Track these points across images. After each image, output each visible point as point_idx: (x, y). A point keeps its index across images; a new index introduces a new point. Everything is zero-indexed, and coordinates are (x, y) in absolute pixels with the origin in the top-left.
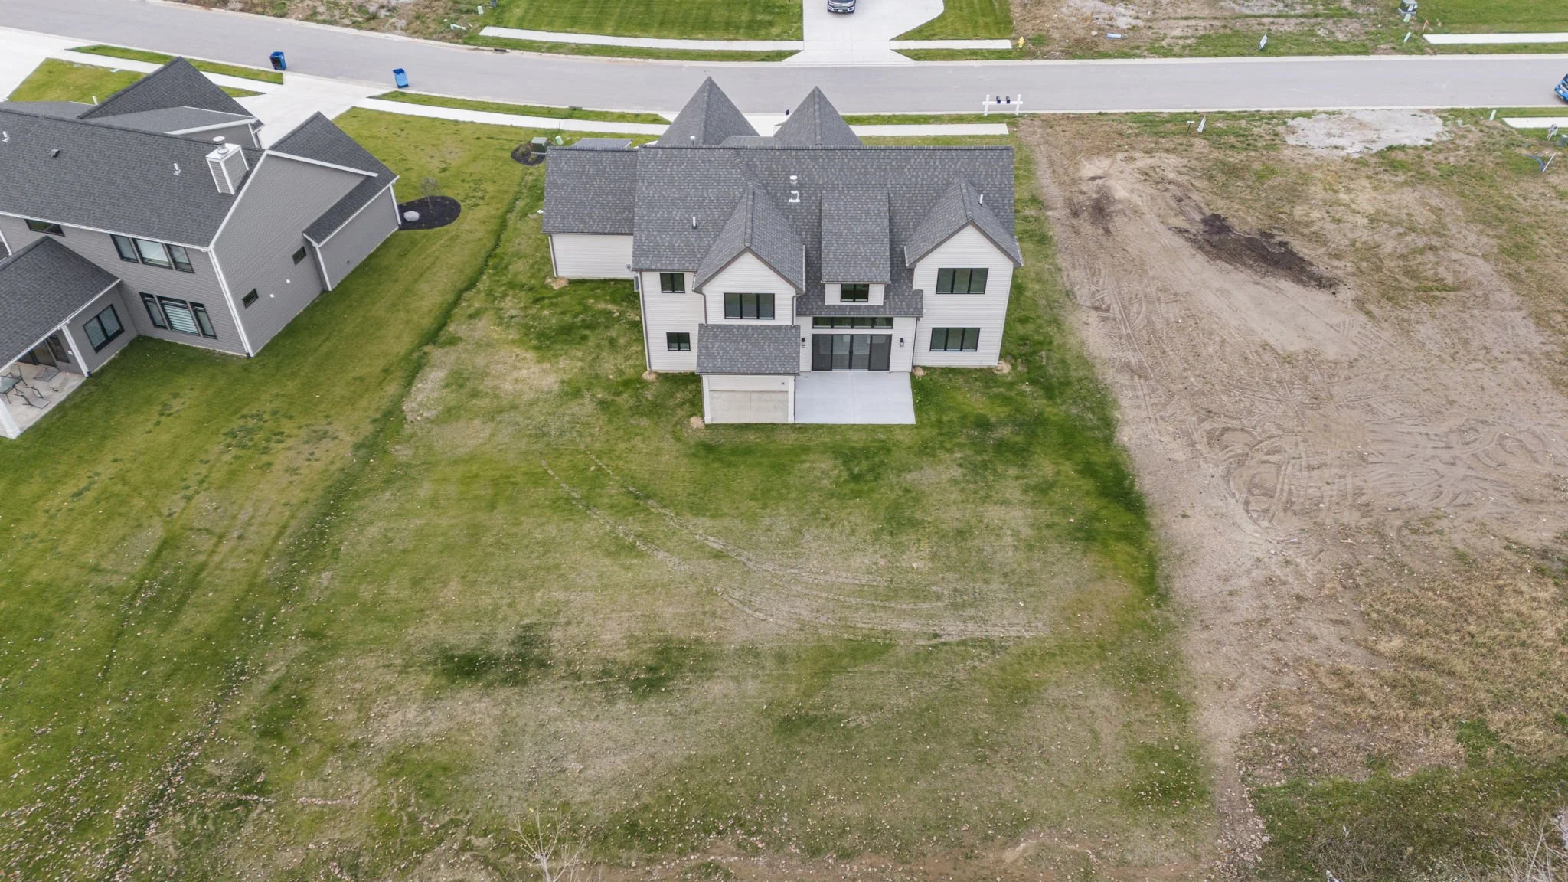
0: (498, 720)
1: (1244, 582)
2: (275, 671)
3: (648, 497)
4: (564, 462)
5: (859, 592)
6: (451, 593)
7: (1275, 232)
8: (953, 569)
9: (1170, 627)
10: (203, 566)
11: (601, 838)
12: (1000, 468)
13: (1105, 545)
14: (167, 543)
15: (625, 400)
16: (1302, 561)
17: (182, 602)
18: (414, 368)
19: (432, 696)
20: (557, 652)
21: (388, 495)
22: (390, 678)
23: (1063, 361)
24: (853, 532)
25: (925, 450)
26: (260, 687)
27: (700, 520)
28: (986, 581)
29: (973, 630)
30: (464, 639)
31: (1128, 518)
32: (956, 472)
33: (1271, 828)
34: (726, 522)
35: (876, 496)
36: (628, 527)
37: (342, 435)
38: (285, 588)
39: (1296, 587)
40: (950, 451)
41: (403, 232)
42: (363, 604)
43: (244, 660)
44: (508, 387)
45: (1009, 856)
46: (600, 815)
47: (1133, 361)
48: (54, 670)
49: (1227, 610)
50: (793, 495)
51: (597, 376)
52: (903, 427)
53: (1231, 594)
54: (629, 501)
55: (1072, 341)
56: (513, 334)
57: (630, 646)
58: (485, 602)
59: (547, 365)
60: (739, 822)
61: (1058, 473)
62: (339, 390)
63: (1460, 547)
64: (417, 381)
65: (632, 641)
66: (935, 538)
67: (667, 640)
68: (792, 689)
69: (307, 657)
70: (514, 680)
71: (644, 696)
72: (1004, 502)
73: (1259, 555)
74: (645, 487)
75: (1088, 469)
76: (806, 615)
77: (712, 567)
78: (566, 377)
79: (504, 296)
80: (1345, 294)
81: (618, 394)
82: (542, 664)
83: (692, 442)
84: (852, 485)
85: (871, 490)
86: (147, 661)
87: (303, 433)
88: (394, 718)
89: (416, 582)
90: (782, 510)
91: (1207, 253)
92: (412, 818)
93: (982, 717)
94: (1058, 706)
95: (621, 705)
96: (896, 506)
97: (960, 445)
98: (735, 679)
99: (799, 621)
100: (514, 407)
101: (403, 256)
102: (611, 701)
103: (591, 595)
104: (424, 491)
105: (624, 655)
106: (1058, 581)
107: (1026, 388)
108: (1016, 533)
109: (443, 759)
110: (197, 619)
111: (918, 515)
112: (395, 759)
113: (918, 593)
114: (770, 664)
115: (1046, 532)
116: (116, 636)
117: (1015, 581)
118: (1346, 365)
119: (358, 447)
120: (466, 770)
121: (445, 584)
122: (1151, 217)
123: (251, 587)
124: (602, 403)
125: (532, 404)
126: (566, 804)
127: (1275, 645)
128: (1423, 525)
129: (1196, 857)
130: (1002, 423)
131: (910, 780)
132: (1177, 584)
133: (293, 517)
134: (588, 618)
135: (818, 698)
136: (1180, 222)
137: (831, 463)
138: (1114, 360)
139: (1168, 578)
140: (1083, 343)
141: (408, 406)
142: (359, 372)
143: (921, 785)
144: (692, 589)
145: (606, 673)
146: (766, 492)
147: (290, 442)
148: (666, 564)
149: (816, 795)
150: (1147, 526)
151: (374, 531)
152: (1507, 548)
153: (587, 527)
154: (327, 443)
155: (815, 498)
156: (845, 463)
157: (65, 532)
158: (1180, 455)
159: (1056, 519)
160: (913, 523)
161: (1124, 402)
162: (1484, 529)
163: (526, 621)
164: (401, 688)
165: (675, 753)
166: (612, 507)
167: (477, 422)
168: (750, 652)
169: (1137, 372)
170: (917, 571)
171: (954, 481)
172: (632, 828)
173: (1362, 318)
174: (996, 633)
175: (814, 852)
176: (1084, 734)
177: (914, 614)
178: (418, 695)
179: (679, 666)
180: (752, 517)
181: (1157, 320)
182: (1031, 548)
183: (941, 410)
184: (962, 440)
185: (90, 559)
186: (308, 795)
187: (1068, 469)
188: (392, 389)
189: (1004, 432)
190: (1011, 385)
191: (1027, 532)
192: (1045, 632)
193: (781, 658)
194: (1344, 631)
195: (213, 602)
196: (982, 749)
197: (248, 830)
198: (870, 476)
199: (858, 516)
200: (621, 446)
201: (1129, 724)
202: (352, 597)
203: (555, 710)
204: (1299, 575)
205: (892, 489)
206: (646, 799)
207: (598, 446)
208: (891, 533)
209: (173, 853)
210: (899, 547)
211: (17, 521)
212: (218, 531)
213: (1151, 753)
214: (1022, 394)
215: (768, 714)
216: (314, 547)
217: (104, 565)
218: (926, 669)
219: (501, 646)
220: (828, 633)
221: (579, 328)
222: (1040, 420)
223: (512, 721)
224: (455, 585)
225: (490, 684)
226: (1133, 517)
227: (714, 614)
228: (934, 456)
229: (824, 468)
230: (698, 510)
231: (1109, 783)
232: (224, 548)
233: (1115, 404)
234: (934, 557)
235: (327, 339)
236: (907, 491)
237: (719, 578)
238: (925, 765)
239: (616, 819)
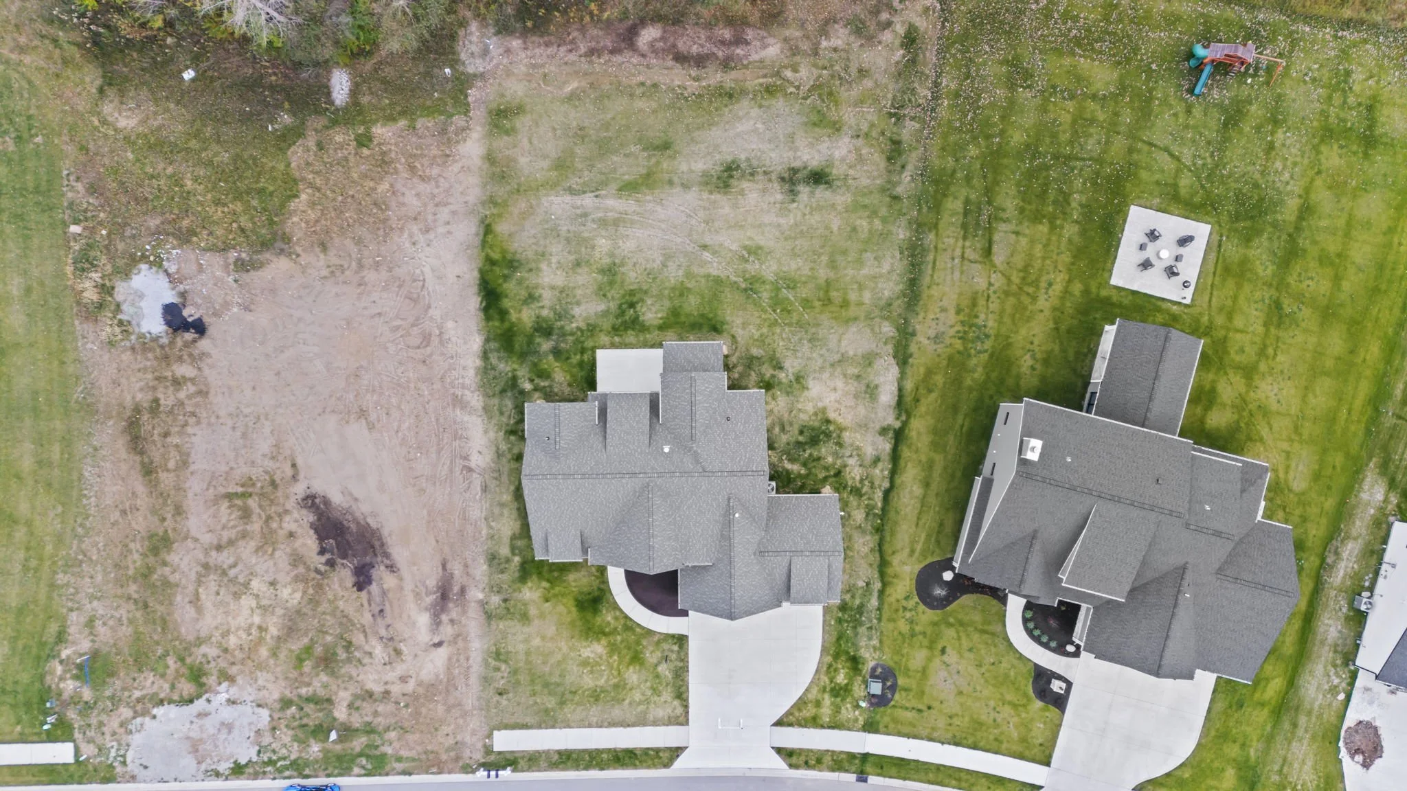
0: (796, 149)
1: (441, 230)
2: (906, 177)
3: (745, 290)
4: (795, 317)
5: (632, 222)
6: (836, 224)
7: (323, 568)
8: (585, 240)
9: (483, 203)
10: (965, 238)
11: (743, 92)
12: (552, 315)
13: (504, 257)
14: (988, 252)
15: (768, 372)
16: (407, 245)
17: (966, 214)
18: (902, 405)
19: (830, 163)
20: (776, 186)
21: (886, 293)
22: (851, 172)
23: (502, 413)
24: (635, 265)
25: (592, 329)
26: (910, 167)
27: (715, 273)
28: (569, 231)
29: (578, 200)
30: (821, 192)
31: (489, 277)
32: (577, 311)
33: (466, 96)
34: (703, 271)
35: (622, 292)
36: (753, 268)
37: (927, 342)
38: (919, 227)
39: (415, 228)
40: (578, 328)
41: (949, 556)
42: (877, 216)
43: (923, 183)
44: (840, 384)
45: (575, 85)
46: (745, 102)
47: (458, 412)
48: (1008, 173)
49: (454, 213)
50: (666, 292)
51: (788, 394)
52: (603, 347)
53: (448, 223)
54: (757, 286)
55: (492, 434)
56: (846, 436)
57: (743, 190)
58: (817, 217)
59: (820, 405)
60: (686, 99)
61: (520, 311)
62: (939, 379)
63: (322, 256)
64: (896, 393)
65: (742, 193)
66: (592, 261)
67: (726, 193)
68: (665, 166)
69: (895, 184)
70: (794, 171)
71: (733, 162)
72: (553, 288)
73: (428, 249)
74: (748, 298)
75: (503, 314)
76: (659, 208)
77: (708, 240)
78: (806, 393)
79: (862, 481)
80: (300, 489)
81: (773, 376)
82: (783, 179)
83: (725, 334)
84: (635, 299)
85: (624, 296)
86: (968, 179)
87: (948, 341)
88: (844, 151)
89: (854, 229)
90: (673, 281)
91: (380, 539)
92: (823, 101)
93: (579, 150)
94: (545, 157)
95: (743, 157)
96: (611, 283)
97: (572, 334)
98: (691, 171)
99: (662, 205)
100: (832, 365)
101: (941, 524)
102: (748, 160)
103: (767, 221)
104: (867, 296)
105: (745, 185)
106: (533, 232)
107: (528, 386)
108: (549, 264)
109: (817, 129)
110: (954, 205)
111: (600, 277)
112: (838, 130)
113: (603, 223)
114: (676, 179)
115: (533, 265)
116: (989, 192)
117: (553, 232)
118: (328, 410)
119: (913, 334)
120: (806, 124)
121: (839, 229)
122: (408, 586)
123: (936, 226)
124: (781, 368)
125: (822, 368)
126: (760, 106)
127: (436, 191)
128: (334, 272)
129: (500, 84)
130: (546, 354)
131: (613, 119)
132: (473, 230)
133: (932, 276)
134: (765, 207)
135: (653, 160)
136: (389, 581)
137: (646, 318)
138: (470, 414)
139: (477, 235)
140: (486, 432)
141: (895, 371)
142: (933, 396)
143: (609, 116)
144: (716, 224)
145: (752, 174)
146: (681, 295)
147: (952, 332)
148: (731, 242)
149: (654, 112)
150: (481, 272)
151: (886, 267)
152: (298, 255)
153: (774, 268)
154: (932, 333)
155: (654, 291)
156: (637, 318)
157: (1044, 258)
158: (450, 324)
159: (526, 275)
160: (602, 271)
161: (471, 373)
162: (304, 269)
163: (795, 205)
164: (845, 167)
165: (716, 134)
166: (764, 282)
167: (851, 353)
168: (686, 186)
169: (458, 402)
170: (603, 237)
171: (578, 303)
172: (731, 96)
173: (300, 462)
174: (567, 198)
175: (655, 85)
176: (535, 141)
177: (606, 210)
178: (837, 163)
179: (719, 178)
180: (689, 275)
181: (434, 456)
182: (543, 255)
183: (581, 364)
184: (570, 338)
185: (1024, 241)
186: (870, 114)
187: (513, 316)
188: (909, 385)
189: (546, 345)
190: (536, 389)
191: (543, 266)
192: (544, 200)
193: (671, 183)
194: (401, 199)
195: (952, 215)
196: (581, 134)
197: (890, 96)
198: (624, 306)
199: (632, 277)
200: (765, 330)
201: (515, 147)
202: (884, 221)
203: (773, 155)
204: (411, 236)
205: (613, 298)
206: (726, 110)
207: (778, 330)
208: (614, 264)
209: (916, 85)
210: (611, 255)
211: (1073, 264)
212: (966, 262)
213: (507, 133)
214: (531, 381)
215: (676, 152)
216: (913, 256)
217: (1014, 236)
218: (603, 177)
219: (804, 190)
220: (648, 198)
221: (806, 443)
222: (523, 356)
223: (791, 149)
224: (835, 229)
225: (805, 168)
226: (487, 278)
227: (705, 209)
228: (588, 325)
229: (651, 313)
230: (718, 281)
231: (529, 116)
232: (958, 252)
233: (477, 369)
234: (593, 247)
235: (962, 426)
236: (604, 295)
237: (703, 232)
238: (606, 126)
239: (738, 101)
